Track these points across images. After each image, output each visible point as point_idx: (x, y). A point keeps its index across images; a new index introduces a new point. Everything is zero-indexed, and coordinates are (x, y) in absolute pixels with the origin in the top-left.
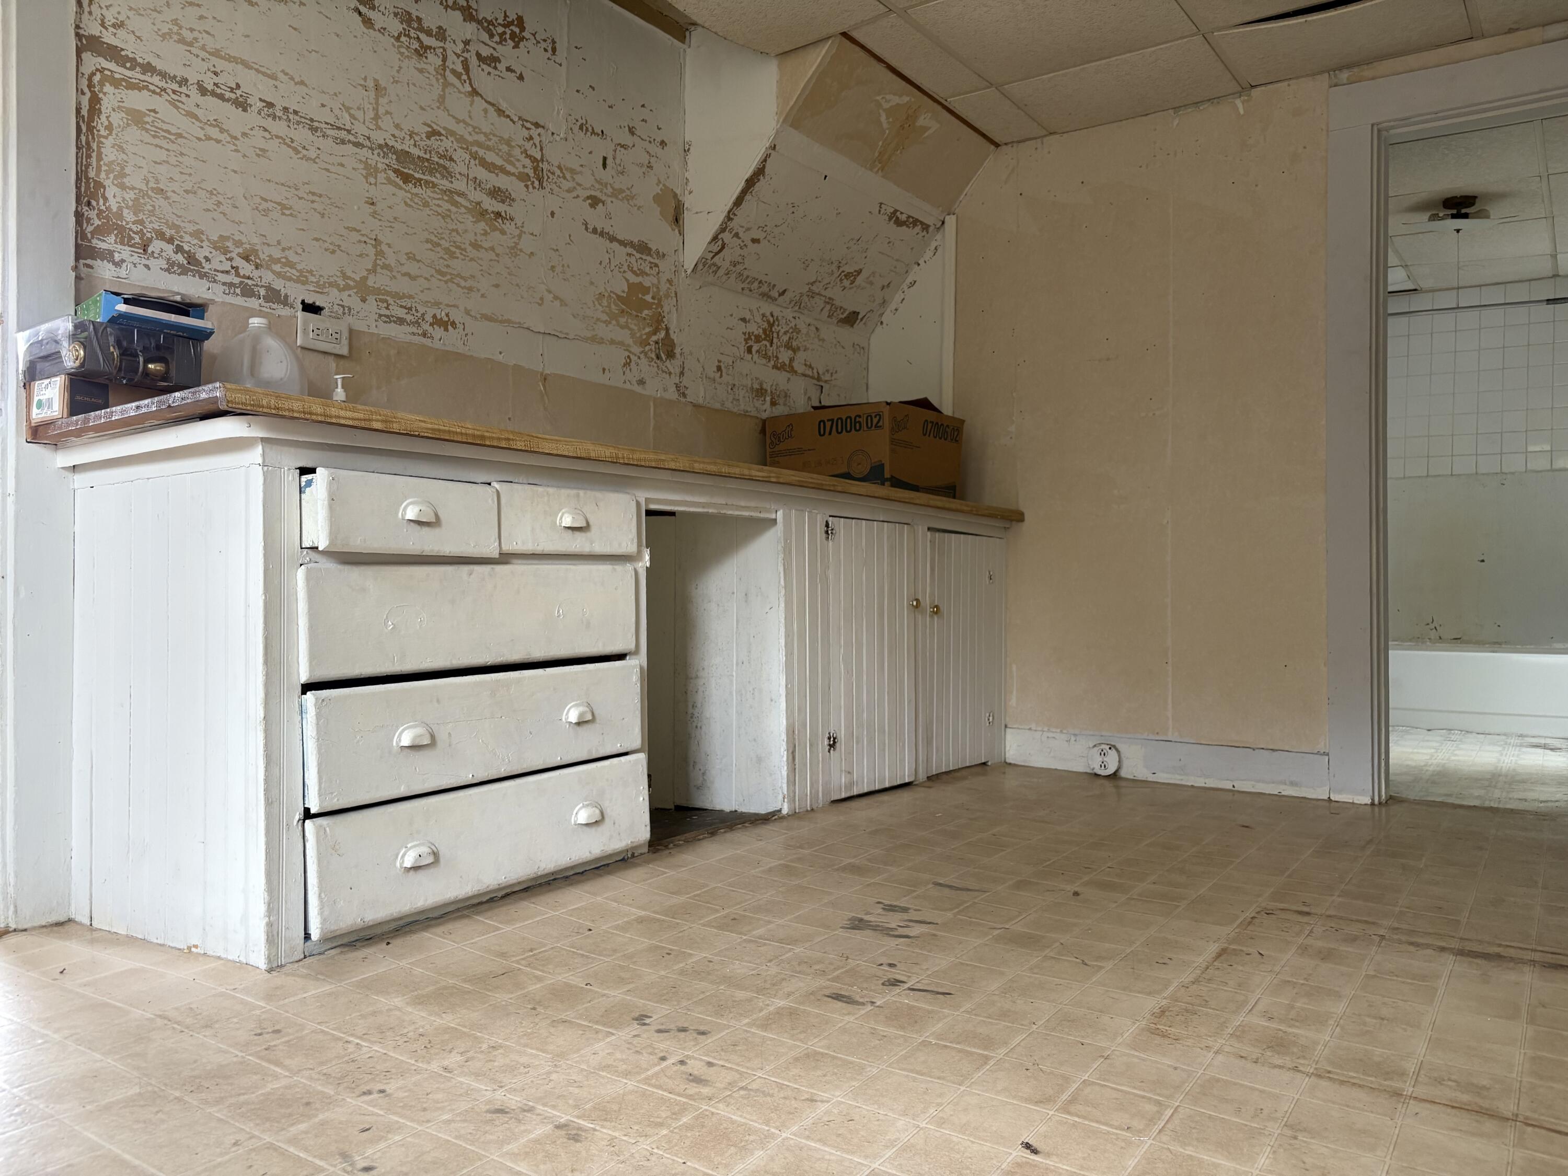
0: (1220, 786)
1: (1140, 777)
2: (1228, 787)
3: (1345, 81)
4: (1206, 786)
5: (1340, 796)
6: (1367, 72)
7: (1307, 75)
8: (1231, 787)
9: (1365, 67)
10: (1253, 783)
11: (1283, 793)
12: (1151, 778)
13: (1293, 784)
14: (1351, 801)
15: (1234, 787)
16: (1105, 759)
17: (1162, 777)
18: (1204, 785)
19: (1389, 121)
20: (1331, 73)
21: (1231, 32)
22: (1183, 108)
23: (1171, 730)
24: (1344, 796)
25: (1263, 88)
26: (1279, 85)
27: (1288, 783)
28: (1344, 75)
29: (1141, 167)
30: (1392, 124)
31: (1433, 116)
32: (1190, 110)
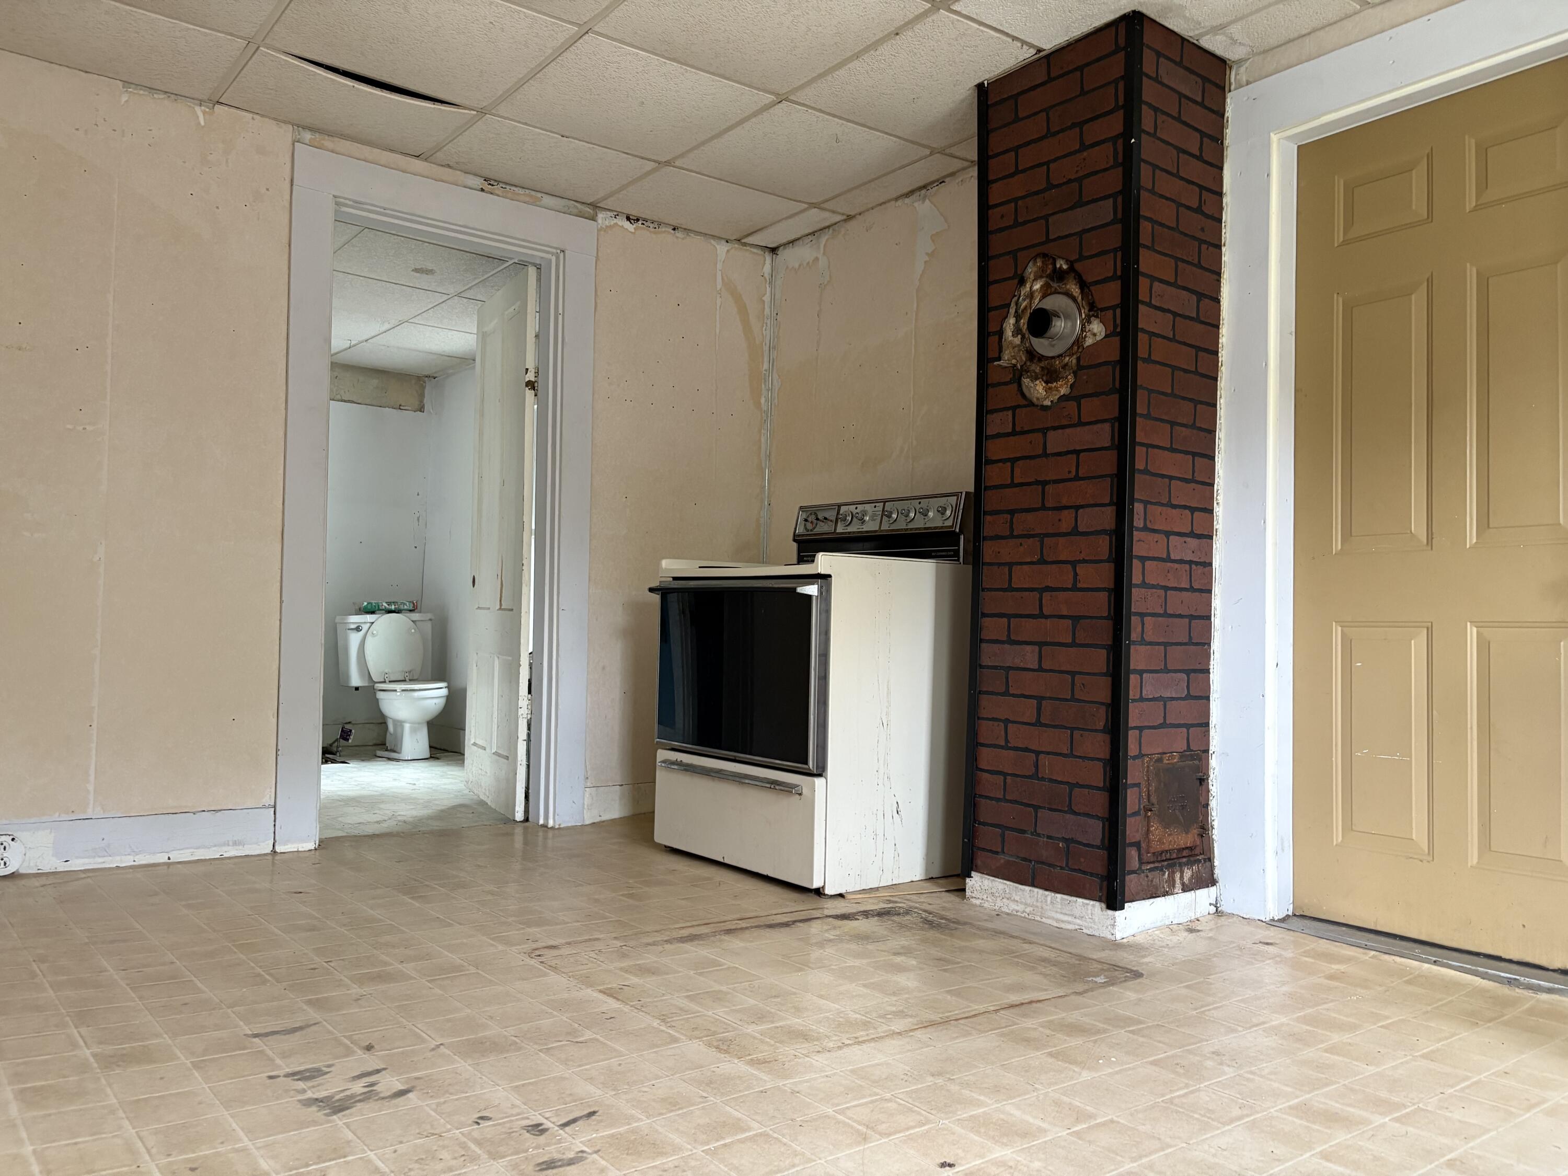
0: (152, 862)
1: (47, 869)
2: (162, 861)
3: (307, 142)
4: (135, 863)
5: (286, 847)
6: (328, 143)
7: (275, 119)
8: (166, 860)
9: (326, 137)
10: (192, 850)
11: (226, 855)
12: (62, 867)
13: (235, 843)
14: (296, 850)
15: (169, 858)
16: (5, 855)
17: (78, 864)
18: (133, 863)
19: (346, 199)
20: (296, 127)
21: (278, 55)
22: (133, 86)
23: (91, 806)
24: (289, 846)
25: (226, 108)
26: (244, 113)
27: (231, 843)
28: (307, 136)
29: (77, 129)
30: (347, 202)
31: (382, 210)
32: (142, 92)
